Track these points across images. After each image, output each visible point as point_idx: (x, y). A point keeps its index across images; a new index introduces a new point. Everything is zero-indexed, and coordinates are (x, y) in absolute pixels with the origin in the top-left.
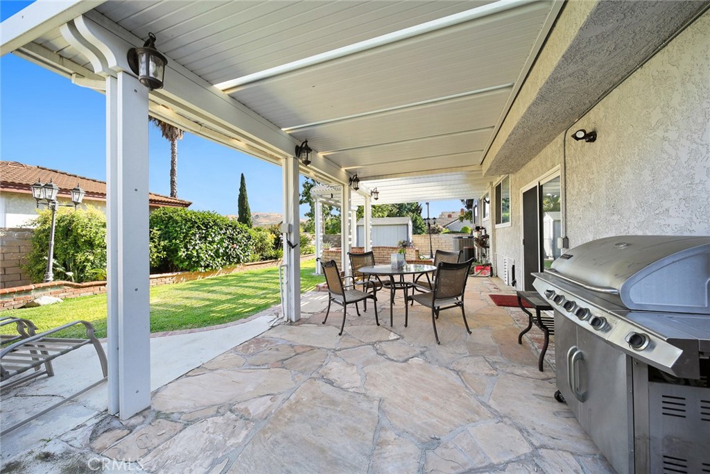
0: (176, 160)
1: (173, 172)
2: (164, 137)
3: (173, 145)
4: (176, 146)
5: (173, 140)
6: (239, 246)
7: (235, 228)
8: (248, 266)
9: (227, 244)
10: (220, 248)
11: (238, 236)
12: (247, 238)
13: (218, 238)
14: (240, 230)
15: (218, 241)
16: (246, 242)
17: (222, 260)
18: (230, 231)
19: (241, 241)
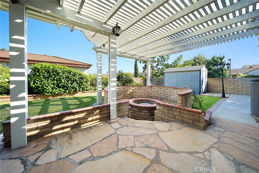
6: (76, 82)
7: (70, 73)
8: (86, 92)
9: (64, 81)
10: (60, 83)
11: (73, 77)
12: (80, 78)
13: (57, 78)
14: (76, 74)
15: (58, 80)
16: (81, 80)
17: (63, 89)
18: (66, 74)
19: (76, 80)
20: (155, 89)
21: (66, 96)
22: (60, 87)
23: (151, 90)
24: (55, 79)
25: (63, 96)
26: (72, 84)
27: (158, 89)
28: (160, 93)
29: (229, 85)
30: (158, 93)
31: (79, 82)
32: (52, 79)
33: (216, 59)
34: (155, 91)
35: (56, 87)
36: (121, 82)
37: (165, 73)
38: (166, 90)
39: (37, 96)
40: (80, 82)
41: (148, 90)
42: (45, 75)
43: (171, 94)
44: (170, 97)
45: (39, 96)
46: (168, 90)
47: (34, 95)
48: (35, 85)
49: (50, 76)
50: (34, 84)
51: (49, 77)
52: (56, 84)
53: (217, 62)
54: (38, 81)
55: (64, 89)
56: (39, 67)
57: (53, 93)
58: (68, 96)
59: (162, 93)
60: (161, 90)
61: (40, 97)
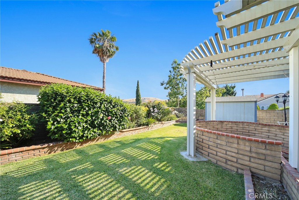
0: (105, 71)
1: (104, 77)
2: (101, 61)
3: (104, 64)
4: (105, 65)
5: (104, 62)
8: (124, 132)
9: (102, 116)
12: (122, 111)
13: (93, 111)
15: (93, 114)
16: (122, 114)
17: (98, 130)
18: (106, 105)
20: (227, 125)
21: (100, 140)
22: (94, 127)
23: (222, 126)
24: (90, 112)
25: (95, 141)
27: (232, 126)
28: (236, 130)
29: (277, 118)
30: (233, 130)
31: (119, 116)
32: (85, 113)
33: (229, 89)
34: (228, 127)
35: (88, 126)
37: (207, 103)
38: (247, 127)
39: (56, 146)
40: (121, 117)
41: (217, 126)
43: (257, 132)
44: (255, 136)
45: (59, 145)
46: (250, 127)
47: (52, 144)
48: (54, 125)
49: (82, 108)
51: (80, 110)
52: (89, 122)
53: (230, 91)
54: (61, 118)
55: (100, 130)
56: (63, 91)
57: (84, 138)
58: (102, 139)
59: (238, 130)
60: (238, 126)
61: (60, 147)
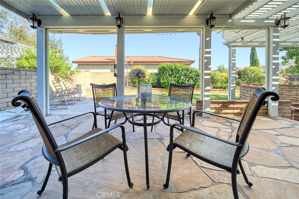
6: (192, 79)
7: (188, 70)
9: (183, 78)
10: (179, 80)
11: (190, 74)
12: (196, 75)
13: (178, 75)
14: (192, 71)
15: (178, 77)
16: (197, 77)
18: (185, 72)
19: (192, 77)
26: (188, 81)
31: (194, 79)
36: (244, 80)
40: (196, 79)
42: (169, 73)
45: (165, 90)
47: (162, 89)
49: (173, 73)
50: (162, 80)
51: (172, 75)
54: (165, 78)
56: (166, 66)
